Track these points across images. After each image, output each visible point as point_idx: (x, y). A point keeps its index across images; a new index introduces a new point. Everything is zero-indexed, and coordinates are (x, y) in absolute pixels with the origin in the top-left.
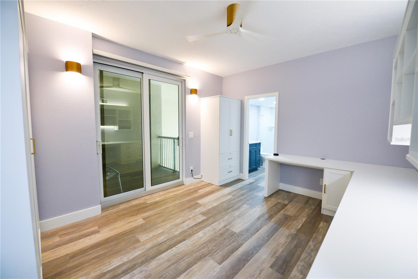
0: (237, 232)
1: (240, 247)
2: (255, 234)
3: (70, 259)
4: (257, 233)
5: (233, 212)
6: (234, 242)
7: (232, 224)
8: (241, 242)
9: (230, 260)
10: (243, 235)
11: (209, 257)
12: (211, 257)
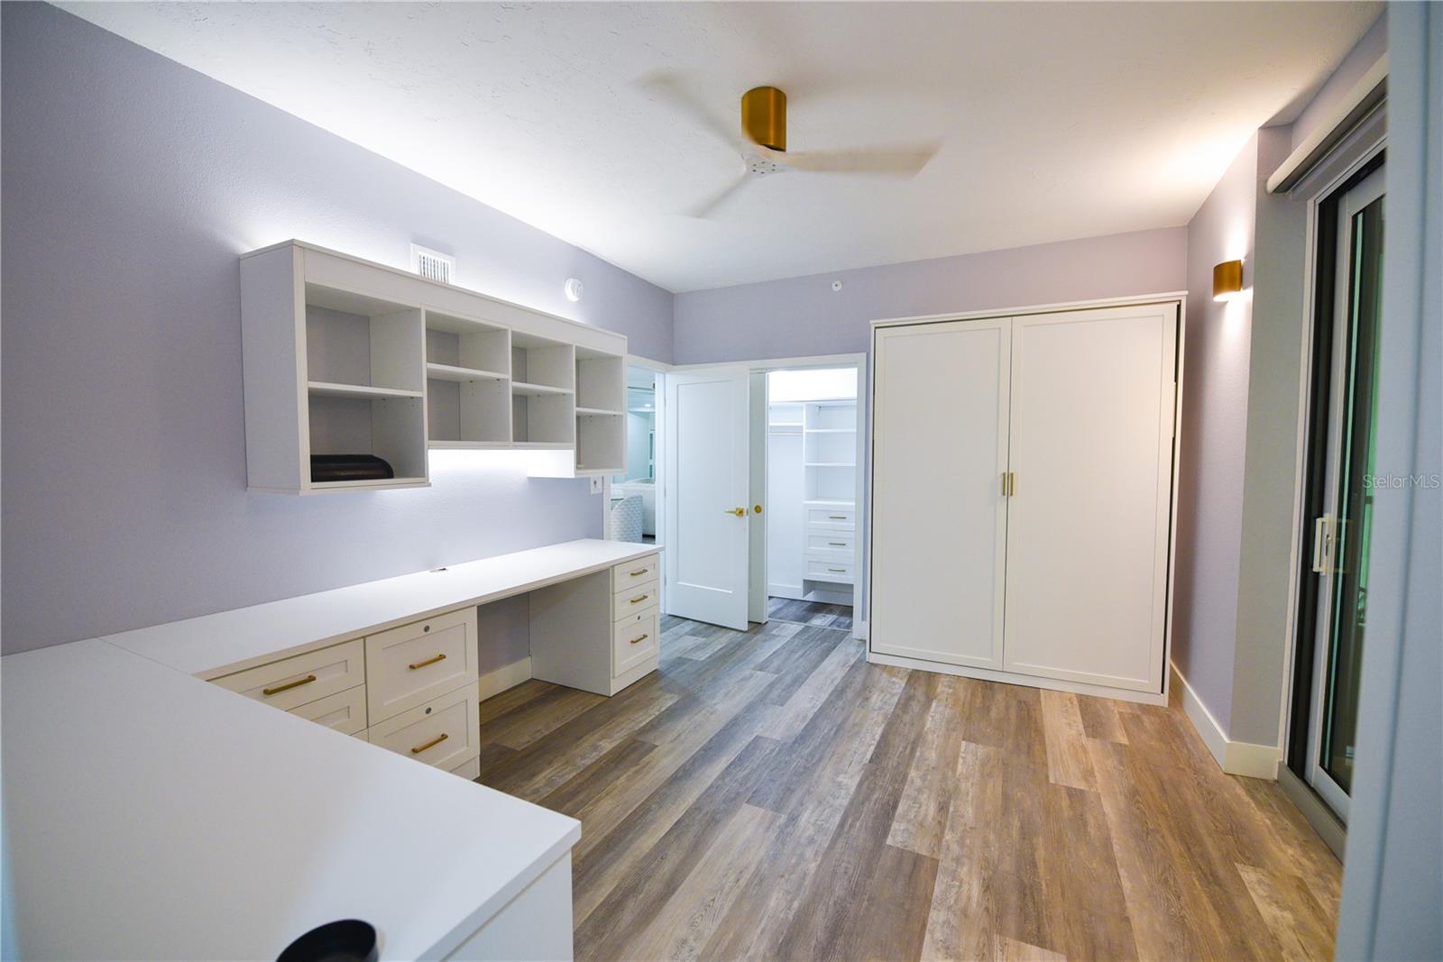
0: (745, 805)
1: (726, 769)
2: (687, 811)
3: (1020, 702)
4: (680, 816)
5: (796, 904)
6: (746, 778)
7: (772, 835)
8: (727, 780)
9: (740, 745)
10: (724, 802)
11: (785, 744)
12: (782, 743)
